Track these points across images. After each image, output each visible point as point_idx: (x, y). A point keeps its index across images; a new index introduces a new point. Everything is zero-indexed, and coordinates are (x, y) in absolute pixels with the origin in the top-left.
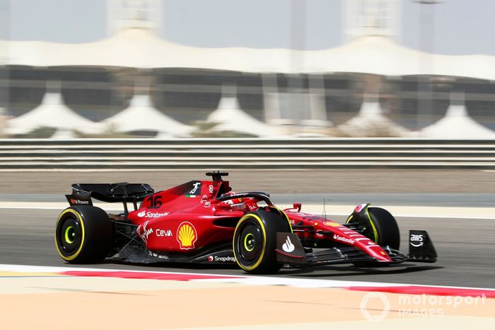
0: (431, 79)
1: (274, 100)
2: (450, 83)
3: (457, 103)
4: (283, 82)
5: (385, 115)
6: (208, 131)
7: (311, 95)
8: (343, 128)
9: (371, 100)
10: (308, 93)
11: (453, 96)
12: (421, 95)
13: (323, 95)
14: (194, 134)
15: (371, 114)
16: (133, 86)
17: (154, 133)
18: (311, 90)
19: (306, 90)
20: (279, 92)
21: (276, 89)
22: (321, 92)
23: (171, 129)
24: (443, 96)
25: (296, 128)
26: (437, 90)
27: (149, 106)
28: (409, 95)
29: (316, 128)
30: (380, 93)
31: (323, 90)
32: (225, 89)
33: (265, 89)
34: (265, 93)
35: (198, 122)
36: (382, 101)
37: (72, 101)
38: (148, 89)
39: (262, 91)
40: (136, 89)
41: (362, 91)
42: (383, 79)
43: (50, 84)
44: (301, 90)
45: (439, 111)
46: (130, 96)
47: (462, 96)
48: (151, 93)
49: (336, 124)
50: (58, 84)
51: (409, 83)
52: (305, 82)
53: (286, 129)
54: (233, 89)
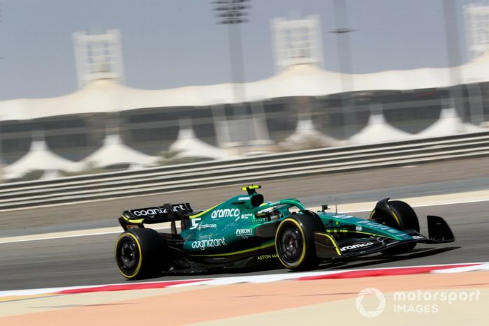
0: (353, 95)
1: (225, 127)
2: (369, 97)
3: (376, 113)
4: (229, 111)
5: (317, 129)
6: (172, 159)
7: (254, 119)
8: (283, 144)
9: (305, 119)
10: (252, 118)
11: (372, 107)
12: (346, 110)
13: (264, 118)
14: (160, 163)
15: (306, 129)
16: (105, 128)
17: (127, 166)
18: (253, 115)
19: (249, 116)
20: (228, 119)
21: (225, 117)
22: (263, 116)
23: (140, 161)
24: (363, 108)
25: (245, 149)
26: (358, 103)
27: (119, 144)
28: (335, 110)
29: (261, 147)
30: (312, 112)
31: (264, 114)
32: (181, 122)
33: (215, 118)
34: (215, 122)
35: (163, 152)
36: (314, 118)
37: (55, 146)
38: (117, 129)
39: (213, 121)
40: (108, 130)
41: (296, 112)
42: (312, 100)
43: (34, 134)
44: (245, 116)
45: (362, 122)
46: (103, 136)
47: (380, 107)
48: (120, 133)
49: (277, 142)
50: (42, 133)
51: (334, 101)
52: (248, 109)
53: (235, 150)
54: (189, 121)
